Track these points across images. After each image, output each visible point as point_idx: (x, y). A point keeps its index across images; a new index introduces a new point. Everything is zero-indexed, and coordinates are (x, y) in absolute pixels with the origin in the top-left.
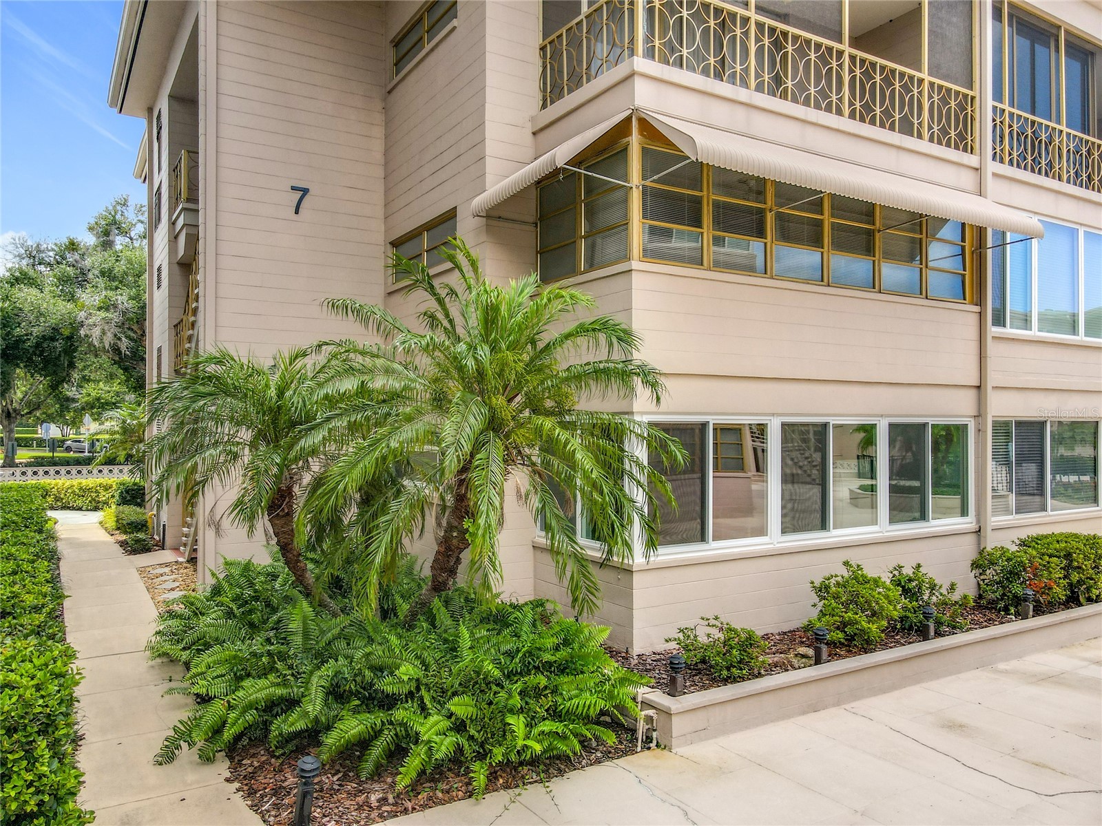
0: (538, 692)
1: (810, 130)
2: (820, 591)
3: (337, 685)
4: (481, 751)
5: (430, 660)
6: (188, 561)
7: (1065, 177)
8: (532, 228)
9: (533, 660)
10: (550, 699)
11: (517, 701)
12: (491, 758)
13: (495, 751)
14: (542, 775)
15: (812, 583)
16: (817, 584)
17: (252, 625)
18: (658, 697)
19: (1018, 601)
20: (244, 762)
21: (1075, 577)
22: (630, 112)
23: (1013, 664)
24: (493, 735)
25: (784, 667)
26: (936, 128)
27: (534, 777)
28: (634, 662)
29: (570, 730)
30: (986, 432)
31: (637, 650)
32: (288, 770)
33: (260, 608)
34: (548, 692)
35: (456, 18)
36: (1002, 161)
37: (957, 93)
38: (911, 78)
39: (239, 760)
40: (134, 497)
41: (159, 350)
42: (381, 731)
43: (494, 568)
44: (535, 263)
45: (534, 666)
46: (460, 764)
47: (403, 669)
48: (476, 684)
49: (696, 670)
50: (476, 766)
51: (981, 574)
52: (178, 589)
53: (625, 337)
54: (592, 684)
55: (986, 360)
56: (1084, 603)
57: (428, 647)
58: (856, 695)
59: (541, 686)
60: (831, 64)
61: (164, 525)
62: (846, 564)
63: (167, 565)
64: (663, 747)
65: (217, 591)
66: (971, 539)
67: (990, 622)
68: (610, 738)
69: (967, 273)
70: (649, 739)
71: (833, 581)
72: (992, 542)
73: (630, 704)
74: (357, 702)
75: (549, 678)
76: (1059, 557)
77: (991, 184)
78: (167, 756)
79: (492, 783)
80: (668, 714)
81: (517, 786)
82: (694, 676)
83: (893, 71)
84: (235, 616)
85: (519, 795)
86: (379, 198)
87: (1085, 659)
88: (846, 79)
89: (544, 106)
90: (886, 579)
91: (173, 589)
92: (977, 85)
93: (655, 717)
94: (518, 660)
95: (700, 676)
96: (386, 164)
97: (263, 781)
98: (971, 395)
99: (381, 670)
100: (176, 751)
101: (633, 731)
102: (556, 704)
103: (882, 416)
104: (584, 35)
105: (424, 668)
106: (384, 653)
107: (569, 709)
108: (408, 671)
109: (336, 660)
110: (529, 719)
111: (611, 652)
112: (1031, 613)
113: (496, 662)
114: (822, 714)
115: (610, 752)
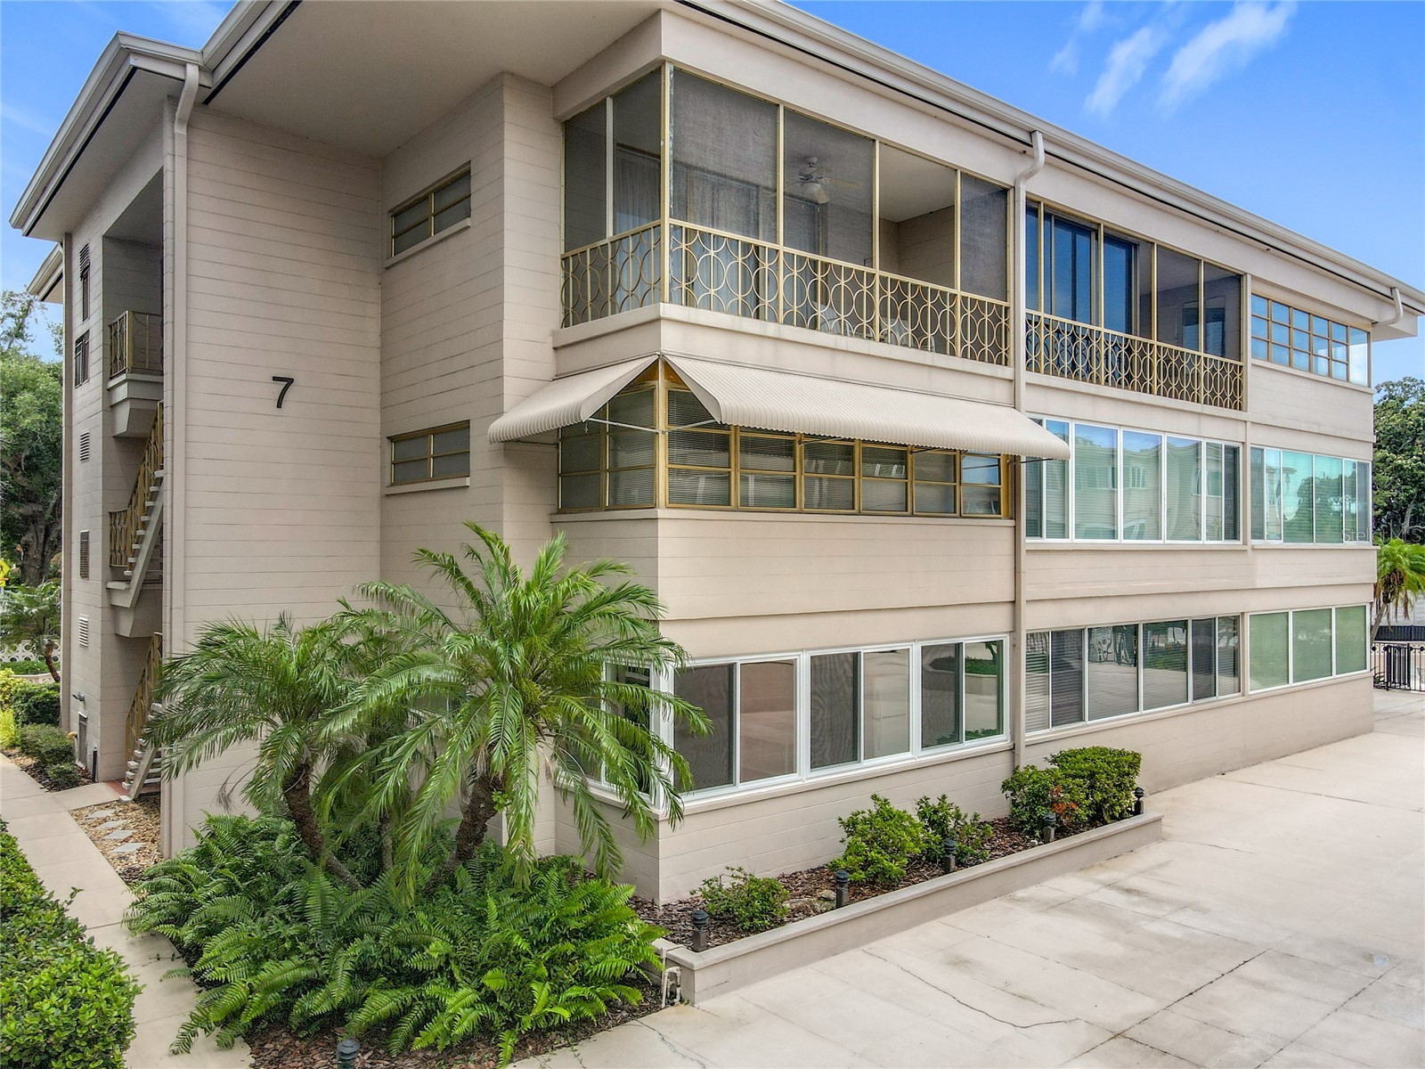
0: (566, 960)
1: (840, 358)
2: (848, 826)
3: (365, 965)
4: (511, 1020)
5: (458, 933)
6: (135, 801)
7: (1103, 379)
8: (553, 449)
9: (560, 928)
10: (577, 965)
11: (543, 971)
12: (520, 1026)
13: (524, 1019)
14: (570, 1039)
15: (840, 819)
16: (845, 819)
17: (260, 899)
18: (682, 953)
19: (1043, 823)
20: (267, 1046)
21: (1098, 797)
22: (656, 358)
23: (1032, 891)
24: (522, 1003)
25: (806, 912)
26: (969, 343)
27: (563, 1041)
28: (660, 913)
29: (597, 993)
30: (1020, 648)
31: (663, 900)
32: (315, 1052)
33: (266, 880)
34: (575, 958)
35: (469, 216)
36: (1038, 370)
37: (991, 305)
38: (943, 294)
39: (260, 1045)
40: (43, 712)
41: (85, 536)
42: (411, 1007)
43: (530, 854)
44: (556, 486)
45: (562, 934)
46: (491, 1034)
47: (432, 946)
48: (504, 956)
49: (721, 920)
50: (505, 1036)
51: (1012, 795)
52: (132, 840)
53: (650, 602)
54: (617, 946)
55: (1020, 576)
56: (1109, 821)
57: (456, 921)
58: (874, 936)
59: (569, 953)
60: (862, 288)
61: (95, 753)
62: (874, 797)
63: (107, 806)
64: (686, 1002)
65: (204, 856)
66: (1006, 757)
67: (1016, 847)
68: (636, 996)
69: (1002, 486)
70: (673, 995)
71: (860, 817)
72: (1026, 759)
73: (654, 960)
74: (385, 978)
75: (576, 945)
76: (1083, 777)
77: (1025, 394)
78: (184, 1045)
79: (520, 1050)
80: (688, 969)
81: (546, 1052)
82: (719, 926)
83: (925, 289)
84: (238, 889)
85: (549, 1060)
86: (374, 385)
87: (1099, 882)
88: (877, 302)
89: (566, 323)
90: (913, 812)
91: (126, 841)
92: (1011, 295)
93: (679, 973)
94: (546, 930)
95: (725, 926)
96: (383, 348)
97: (291, 1065)
98: (1007, 609)
99: (409, 946)
100: (193, 1039)
101: (658, 987)
102: (583, 970)
103: (914, 640)
104: (610, 261)
105: (452, 942)
106: (412, 929)
107: (596, 974)
108: (437, 948)
109: (362, 939)
110: (557, 986)
111: (636, 902)
112: (1052, 837)
113: (525, 934)
114: (842, 957)
115: (635, 1011)
